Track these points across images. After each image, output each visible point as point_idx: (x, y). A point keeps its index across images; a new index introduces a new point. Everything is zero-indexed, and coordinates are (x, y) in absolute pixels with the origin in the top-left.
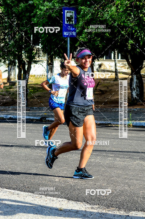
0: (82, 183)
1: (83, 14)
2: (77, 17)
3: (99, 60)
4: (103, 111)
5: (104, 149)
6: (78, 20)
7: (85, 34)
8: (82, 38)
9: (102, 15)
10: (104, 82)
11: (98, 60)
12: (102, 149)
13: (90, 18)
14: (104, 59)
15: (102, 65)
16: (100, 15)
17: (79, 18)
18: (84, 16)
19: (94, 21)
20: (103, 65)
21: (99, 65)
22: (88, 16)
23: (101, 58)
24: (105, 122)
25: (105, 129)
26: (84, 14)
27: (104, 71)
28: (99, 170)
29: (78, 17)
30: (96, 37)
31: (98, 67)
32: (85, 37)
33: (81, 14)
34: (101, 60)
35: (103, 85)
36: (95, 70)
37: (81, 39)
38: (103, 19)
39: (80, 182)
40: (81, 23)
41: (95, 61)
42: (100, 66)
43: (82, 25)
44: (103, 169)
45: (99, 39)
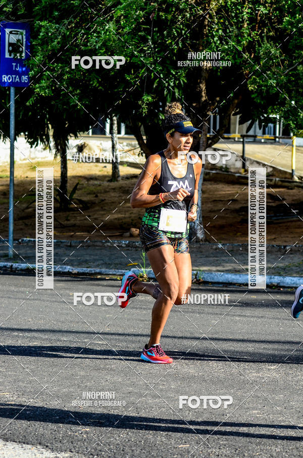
0: (36, 403)
1: (43, 37)
2: (31, 43)
3: (78, 135)
4: (86, 246)
5: (84, 330)
6: (34, 50)
7: (48, 79)
8: (40, 87)
9: (85, 40)
10: (88, 184)
11: (76, 136)
12: (80, 330)
13: (59, 45)
14: (88, 134)
15: (85, 147)
16: (81, 40)
17: (36, 45)
18: (46, 41)
19: (67, 53)
20: (88, 147)
21: (78, 147)
22: (55, 43)
23: (81, 133)
24: (89, 269)
25: (88, 285)
26: (45, 37)
28: (73, 375)
29: (33, 43)
30: (71, 88)
31: (75, 150)
32: (48, 87)
33: (40, 37)
34: (82, 135)
35: (86, 190)
36: (69, 157)
37: (38, 90)
38: (87, 48)
39: (31, 400)
40: (40, 58)
41: (69, 137)
42: (81, 149)
43: (43, 61)
44: (82, 373)
45: (78, 91)
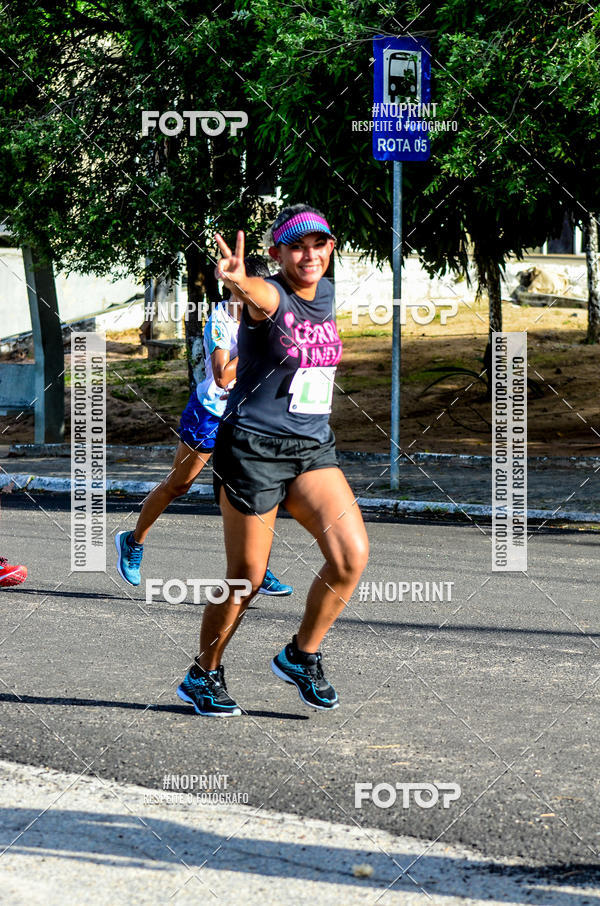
0: (451, 763)
1: (456, 65)
2: (433, 75)
3: (524, 254)
4: (539, 468)
5: (540, 627)
6: (438, 89)
7: (467, 145)
8: (451, 161)
9: (535, 69)
10: (541, 347)
11: (520, 256)
12: (533, 627)
13: (488, 79)
14: (541, 252)
15: (536, 276)
16: (530, 69)
17: (442, 79)
18: (462, 71)
19: (503, 95)
20: (540, 276)
21: (522, 277)
22: (480, 75)
23: (530, 249)
24: (546, 512)
25: (544, 541)
26: (460, 66)
27: (542, 301)
28: (520, 712)
29: (437, 76)
30: (510, 162)
31: (516, 283)
32: (466, 160)
33: (449, 64)
34: (531, 255)
35: (537, 360)
36: (505, 295)
37: (448, 165)
38: (540, 85)
39: (442, 759)
40: (451, 103)
41: (506, 259)
42: (527, 280)
43: (455, 109)
44: (539, 709)
45: (524, 168)
